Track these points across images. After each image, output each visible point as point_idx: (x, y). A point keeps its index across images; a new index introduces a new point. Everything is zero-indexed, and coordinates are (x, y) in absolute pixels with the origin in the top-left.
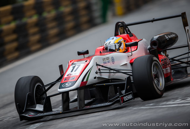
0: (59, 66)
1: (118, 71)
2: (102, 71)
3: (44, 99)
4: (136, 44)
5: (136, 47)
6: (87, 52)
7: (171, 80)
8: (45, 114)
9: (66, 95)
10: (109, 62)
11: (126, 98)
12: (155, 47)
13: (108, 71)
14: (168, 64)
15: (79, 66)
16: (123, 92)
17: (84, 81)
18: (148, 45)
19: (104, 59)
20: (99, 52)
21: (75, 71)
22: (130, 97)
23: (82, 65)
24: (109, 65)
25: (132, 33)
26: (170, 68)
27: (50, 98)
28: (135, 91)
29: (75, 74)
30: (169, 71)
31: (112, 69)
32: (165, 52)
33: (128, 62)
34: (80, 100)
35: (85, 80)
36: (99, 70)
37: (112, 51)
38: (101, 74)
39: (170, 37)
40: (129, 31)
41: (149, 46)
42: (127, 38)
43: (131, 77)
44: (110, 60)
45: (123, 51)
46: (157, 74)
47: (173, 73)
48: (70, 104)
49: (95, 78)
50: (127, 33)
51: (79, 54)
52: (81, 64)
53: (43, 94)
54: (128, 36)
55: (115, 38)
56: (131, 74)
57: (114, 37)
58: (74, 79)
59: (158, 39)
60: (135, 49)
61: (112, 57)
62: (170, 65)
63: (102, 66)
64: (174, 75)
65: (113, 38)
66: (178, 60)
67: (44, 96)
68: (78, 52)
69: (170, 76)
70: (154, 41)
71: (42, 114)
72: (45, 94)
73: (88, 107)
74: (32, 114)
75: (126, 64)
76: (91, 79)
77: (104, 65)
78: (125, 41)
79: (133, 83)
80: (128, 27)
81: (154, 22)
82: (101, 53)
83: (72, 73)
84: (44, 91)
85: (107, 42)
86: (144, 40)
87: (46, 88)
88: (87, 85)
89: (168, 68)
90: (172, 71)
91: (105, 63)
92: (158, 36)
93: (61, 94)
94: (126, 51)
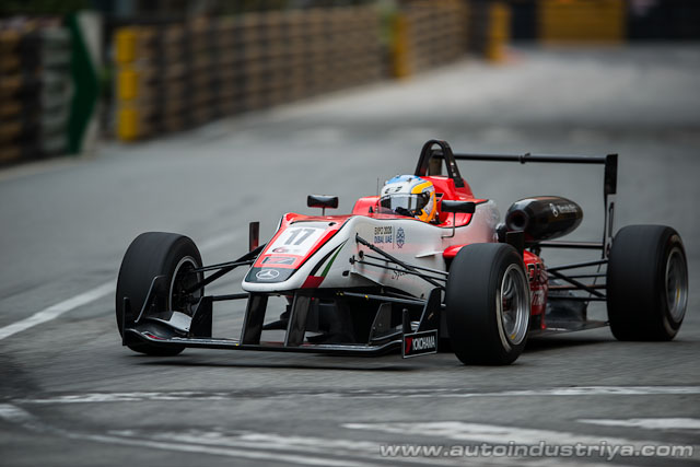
0: (251, 224)
1: (409, 269)
2: (366, 259)
3: (195, 302)
4: (469, 209)
5: (468, 215)
6: (334, 203)
7: (540, 327)
8: (193, 341)
9: (258, 301)
10: (389, 241)
11: (418, 344)
12: (517, 230)
13: (383, 263)
14: (542, 280)
15: (311, 232)
16: (416, 325)
17: (316, 275)
18: (499, 221)
19: (378, 229)
20: (368, 208)
21: (297, 243)
22: (430, 342)
23: (320, 230)
24: (387, 248)
25: (462, 176)
26: (546, 294)
27: (214, 303)
28: (445, 334)
29: (296, 251)
30: (541, 300)
31: (394, 261)
32: (537, 249)
33: (439, 253)
34: (295, 325)
35: (318, 274)
36: (361, 254)
37: (402, 213)
38: (362, 268)
39: (561, 208)
40: (456, 171)
41: (501, 224)
42: (447, 190)
43: (443, 292)
44: (395, 234)
45: (430, 219)
46: (512, 298)
47: (548, 311)
48: (263, 332)
49: (346, 273)
50: (450, 176)
51: (312, 202)
52: (317, 230)
53: (194, 289)
54: (448, 183)
55: (416, 180)
56: (443, 284)
57: (413, 177)
58: (290, 262)
59: (528, 208)
60: (465, 221)
61: (400, 230)
62: (545, 286)
63: (372, 247)
64: (548, 316)
65: (410, 179)
66: (568, 279)
67: (197, 294)
68: (309, 198)
69: (540, 315)
70: (519, 211)
71: (184, 340)
72: (200, 291)
73: (313, 346)
74: (158, 334)
75: (433, 256)
76: (335, 275)
77: (376, 245)
78: (438, 195)
79: (443, 309)
80: (457, 161)
81: (528, 164)
82: (371, 211)
83: (287, 247)
84: (199, 281)
85: (391, 186)
86: (491, 202)
87: (207, 275)
88: (321, 286)
89: (541, 292)
90: (548, 305)
91: (380, 240)
92: (530, 201)
93: (247, 300)
94: (438, 221)
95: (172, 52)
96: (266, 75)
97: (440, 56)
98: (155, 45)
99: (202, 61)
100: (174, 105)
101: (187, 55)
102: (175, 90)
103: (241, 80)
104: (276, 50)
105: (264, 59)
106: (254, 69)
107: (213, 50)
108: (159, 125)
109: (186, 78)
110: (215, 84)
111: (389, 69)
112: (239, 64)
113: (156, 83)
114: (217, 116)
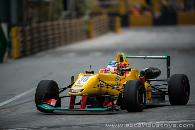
95: (28, 33)
96: (54, 39)
97: (102, 32)
98: (23, 31)
99: (36, 35)
100: (28, 48)
101: (31, 34)
102: (29, 43)
103: (47, 40)
104: (56, 32)
105: (53, 34)
106: (50, 37)
107: (39, 32)
108: (25, 54)
109: (31, 40)
110: (40, 42)
111: (88, 36)
112: (46, 36)
113: (23, 42)
114: (41, 50)
